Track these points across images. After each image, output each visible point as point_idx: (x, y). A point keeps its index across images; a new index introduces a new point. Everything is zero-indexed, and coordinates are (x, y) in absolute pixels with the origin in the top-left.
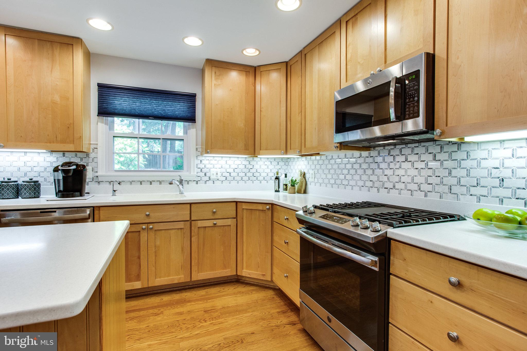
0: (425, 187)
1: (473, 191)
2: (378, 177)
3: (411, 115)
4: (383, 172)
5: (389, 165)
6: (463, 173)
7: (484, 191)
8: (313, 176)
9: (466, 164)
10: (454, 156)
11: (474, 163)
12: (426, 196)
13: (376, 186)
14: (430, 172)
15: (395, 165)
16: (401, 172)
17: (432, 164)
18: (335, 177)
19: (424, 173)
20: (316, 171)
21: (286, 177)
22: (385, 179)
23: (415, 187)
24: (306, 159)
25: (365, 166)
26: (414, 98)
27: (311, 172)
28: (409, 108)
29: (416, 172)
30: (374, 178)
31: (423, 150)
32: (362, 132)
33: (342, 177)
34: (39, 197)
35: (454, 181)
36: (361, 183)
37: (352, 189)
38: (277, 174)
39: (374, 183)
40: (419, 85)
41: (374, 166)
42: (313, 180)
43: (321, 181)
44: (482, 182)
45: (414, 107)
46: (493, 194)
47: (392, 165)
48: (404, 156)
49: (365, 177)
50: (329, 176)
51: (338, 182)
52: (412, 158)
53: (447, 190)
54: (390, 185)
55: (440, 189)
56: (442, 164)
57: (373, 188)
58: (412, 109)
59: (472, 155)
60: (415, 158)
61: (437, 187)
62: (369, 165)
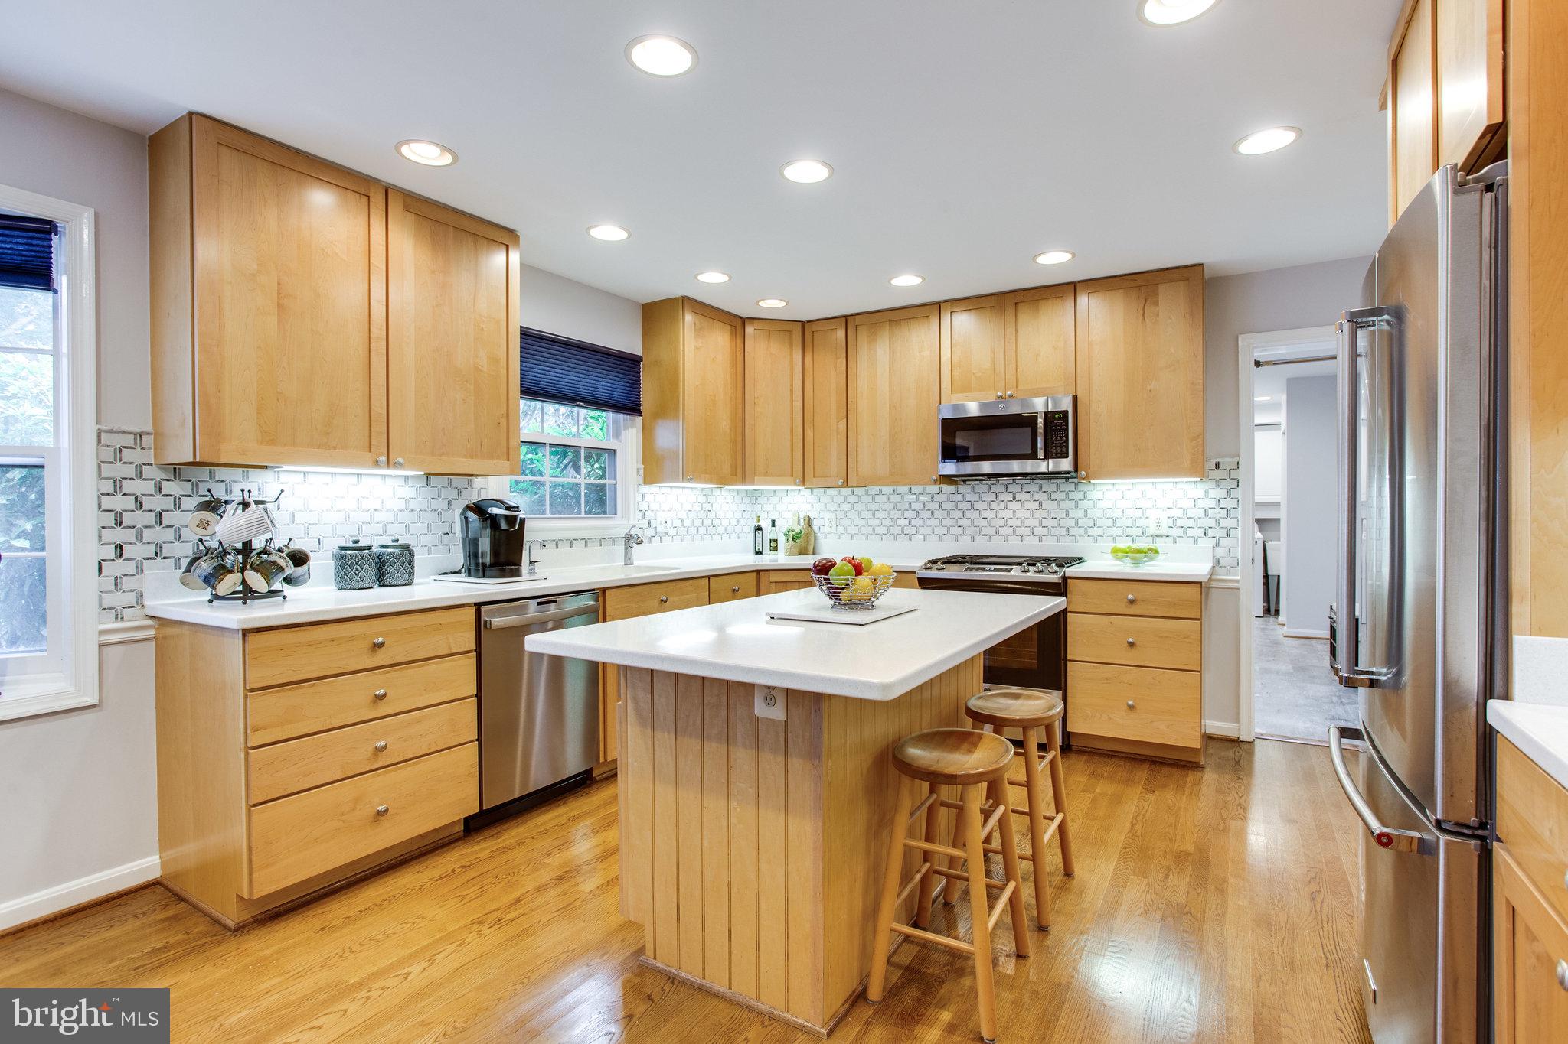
0: (1039, 531)
1: (1091, 531)
2: (972, 521)
3: (1059, 455)
4: (980, 514)
5: (989, 504)
6: (1081, 513)
7: (1100, 532)
8: (834, 523)
9: (1085, 504)
10: (1072, 496)
11: (1091, 503)
12: (1040, 540)
13: (968, 532)
14: (1045, 514)
15: (998, 504)
16: (1007, 514)
17: (1047, 504)
18: (887, 522)
19: (1037, 514)
20: (841, 514)
21: (773, 525)
22: (984, 523)
23: (1027, 531)
24: (812, 494)
25: (947, 506)
26: (1061, 437)
27: (827, 515)
28: (1056, 446)
29: (1027, 514)
30: (965, 522)
31: (1037, 487)
32: (992, 464)
33: (903, 522)
34: (410, 584)
35: (1072, 522)
36: (943, 530)
37: (925, 539)
38: (758, 520)
39: (965, 529)
40: (1067, 425)
41: (965, 506)
42: (833, 529)
43: (853, 530)
44: (1099, 523)
45: (1062, 447)
46: (1108, 534)
47: (994, 505)
48: (1011, 494)
49: (948, 522)
50: (875, 522)
51: (895, 530)
52: (1039, 496)
53: (1064, 532)
54: (991, 531)
55: (1056, 531)
56: (1058, 504)
57: (964, 537)
58: (1059, 448)
59: (1090, 495)
60: (1027, 496)
61: (1053, 531)
62: (956, 505)
